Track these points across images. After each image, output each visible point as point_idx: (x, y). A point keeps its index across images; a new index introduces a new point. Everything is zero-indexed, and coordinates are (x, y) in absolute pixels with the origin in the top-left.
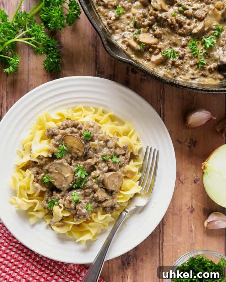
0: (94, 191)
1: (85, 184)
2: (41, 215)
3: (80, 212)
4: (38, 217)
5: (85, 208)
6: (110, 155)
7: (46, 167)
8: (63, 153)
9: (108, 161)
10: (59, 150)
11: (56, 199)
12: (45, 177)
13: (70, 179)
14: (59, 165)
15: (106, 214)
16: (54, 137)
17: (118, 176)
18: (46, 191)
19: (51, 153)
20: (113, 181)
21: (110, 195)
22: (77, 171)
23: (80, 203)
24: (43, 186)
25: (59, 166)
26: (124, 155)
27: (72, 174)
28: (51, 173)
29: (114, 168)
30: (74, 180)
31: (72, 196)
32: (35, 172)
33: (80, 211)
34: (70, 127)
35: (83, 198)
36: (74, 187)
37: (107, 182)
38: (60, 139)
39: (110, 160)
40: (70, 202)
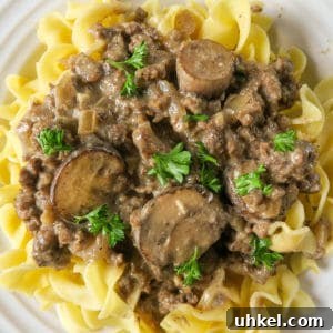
0: (234, 125)
1: (211, 151)
2: (291, 284)
3: (298, 170)
4: (299, 293)
5: (286, 154)
6: (123, 74)
7: (156, 271)
8: (113, 220)
9: (142, 79)
10: (101, 230)
11: (252, 243)
12: (186, 276)
13: (194, 198)
14: (147, 231)
15: (299, 99)
16: (61, 246)
17: (189, 50)
18: (226, 270)
19: (109, 257)
20: (204, 64)
21: (247, 81)
22: (169, 176)
23: (268, 171)
24: (212, 278)
25: (151, 233)
26: (127, 38)
27: (178, 192)
28: (171, 257)
29: (165, 61)
30: (197, 189)
31: (245, 193)
32: (171, 300)
33: (294, 169)
34: (33, 196)
35: (253, 162)
36: (219, 187)
37: (207, 80)
38: (67, 226)
39: (138, 74)
40: (265, 200)
